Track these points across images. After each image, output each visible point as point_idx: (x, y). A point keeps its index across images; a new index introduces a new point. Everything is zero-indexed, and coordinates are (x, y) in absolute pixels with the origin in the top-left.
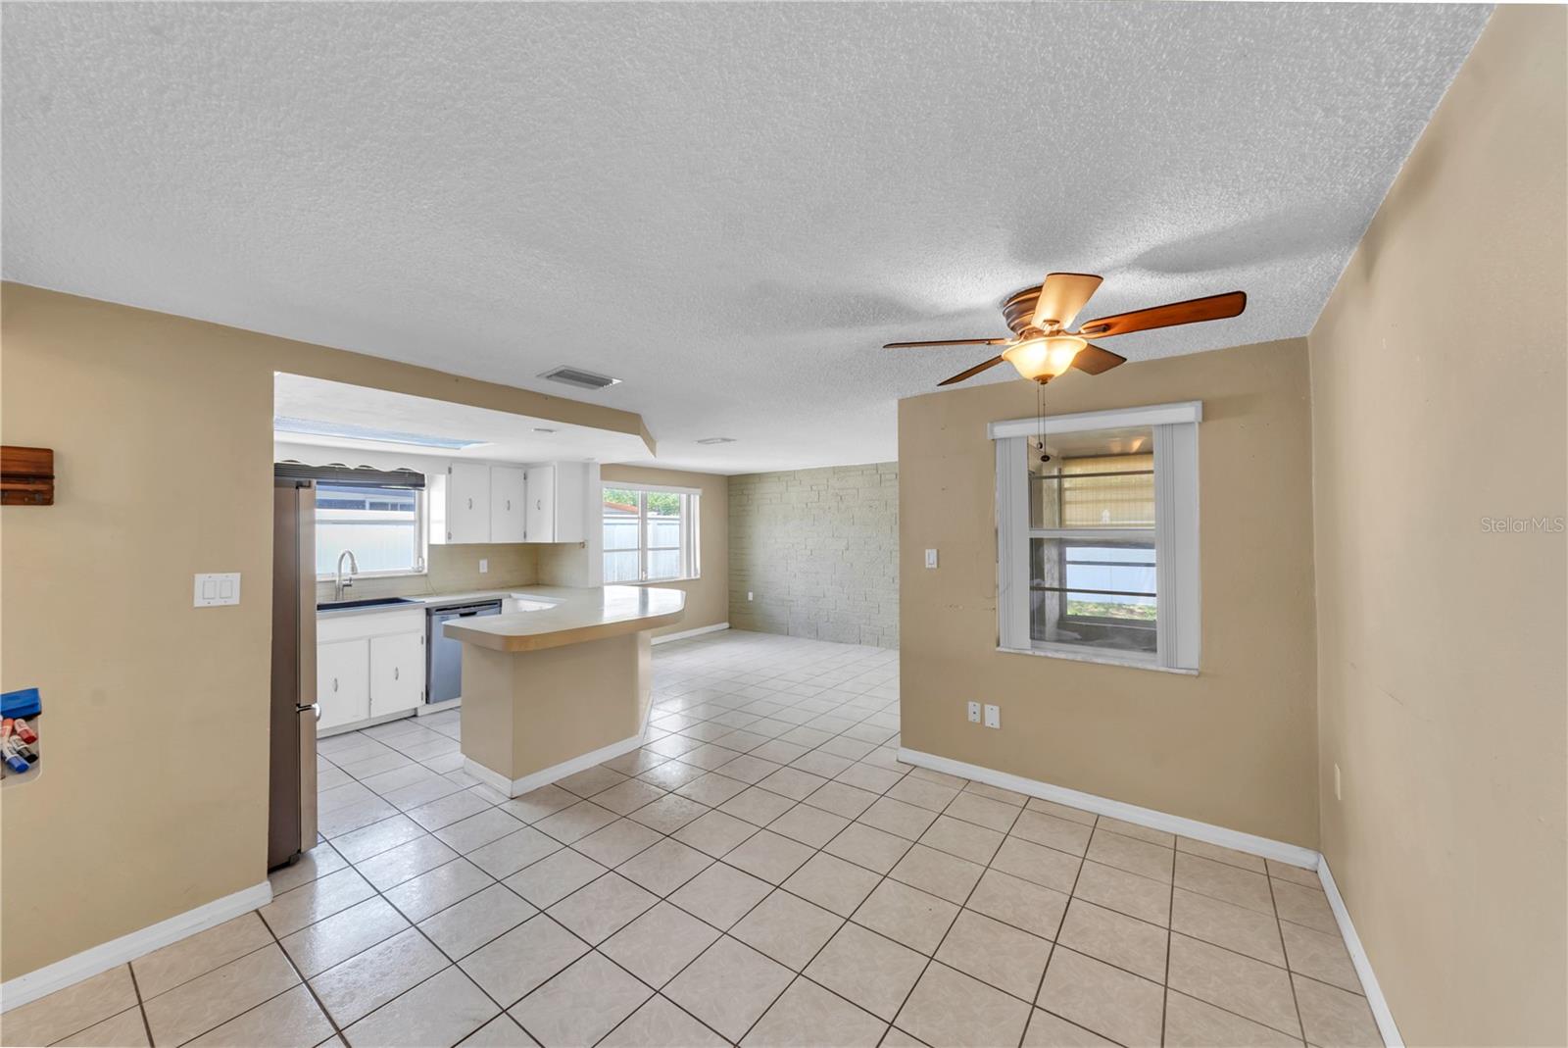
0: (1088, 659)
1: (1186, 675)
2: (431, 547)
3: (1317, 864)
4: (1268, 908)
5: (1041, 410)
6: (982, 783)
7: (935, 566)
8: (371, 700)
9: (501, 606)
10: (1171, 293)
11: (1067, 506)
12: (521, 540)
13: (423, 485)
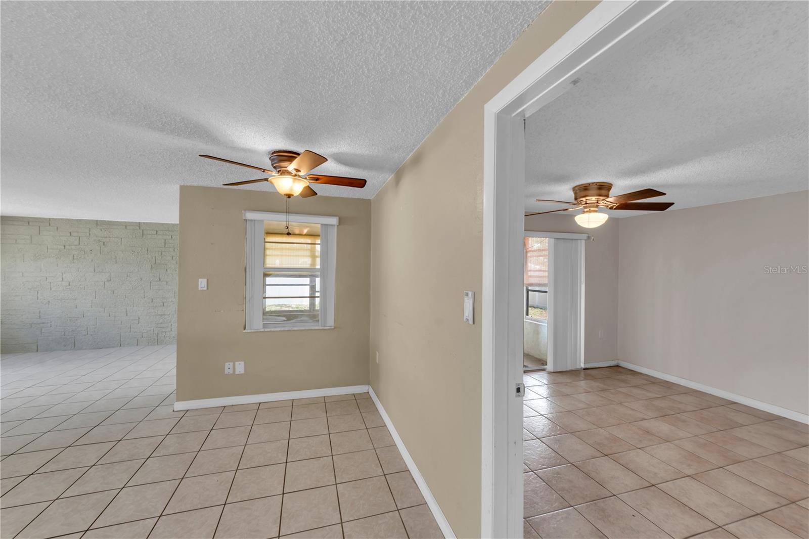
0: (291, 329)
1: (329, 329)
3: (368, 390)
4: (358, 411)
5: (288, 210)
6: (233, 405)
7: (205, 289)
10: (338, 172)
11: (268, 257)
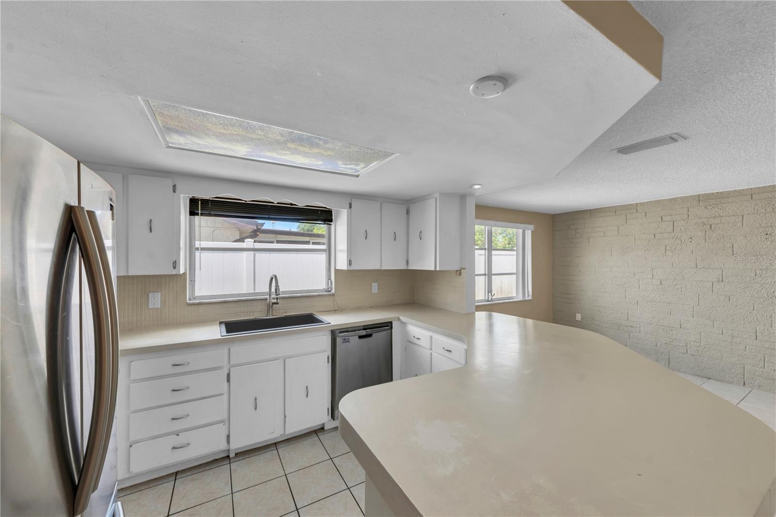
2: (337, 271)
8: (285, 417)
9: (392, 328)
12: (403, 267)
13: (331, 221)
